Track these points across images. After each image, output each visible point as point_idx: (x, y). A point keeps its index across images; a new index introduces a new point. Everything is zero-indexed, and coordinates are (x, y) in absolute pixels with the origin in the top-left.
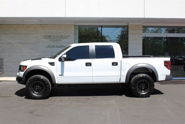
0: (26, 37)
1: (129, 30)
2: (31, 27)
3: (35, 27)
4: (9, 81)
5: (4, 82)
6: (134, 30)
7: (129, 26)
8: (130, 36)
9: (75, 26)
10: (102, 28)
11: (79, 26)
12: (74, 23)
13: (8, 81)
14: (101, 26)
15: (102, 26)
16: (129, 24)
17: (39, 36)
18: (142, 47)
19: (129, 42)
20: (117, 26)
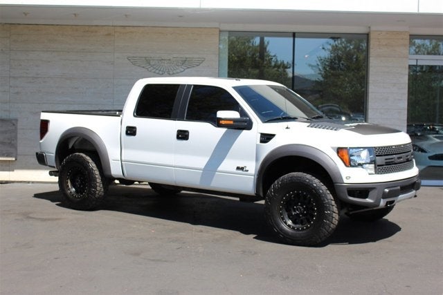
0: (81, 61)
1: (371, 46)
2: (96, 32)
3: (109, 35)
4: (33, 182)
5: (19, 184)
6: (386, 45)
7: (372, 36)
8: (373, 62)
9: (220, 31)
10: (296, 39)
11: (229, 31)
12: (216, 25)
13: (29, 182)
14: (291, 34)
15: (296, 34)
16: (373, 28)
17: (118, 58)
18: (407, 95)
19: (372, 78)
20: (333, 36)
